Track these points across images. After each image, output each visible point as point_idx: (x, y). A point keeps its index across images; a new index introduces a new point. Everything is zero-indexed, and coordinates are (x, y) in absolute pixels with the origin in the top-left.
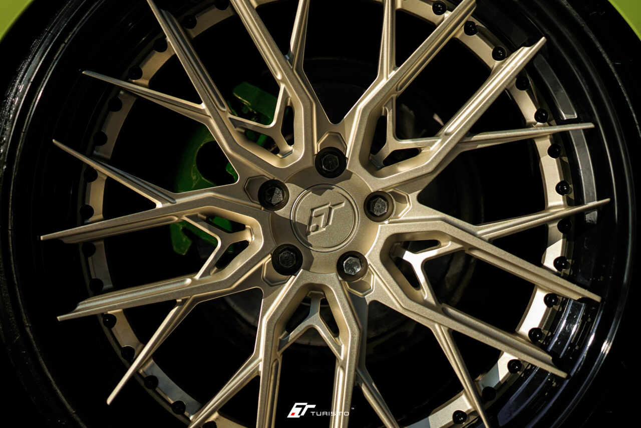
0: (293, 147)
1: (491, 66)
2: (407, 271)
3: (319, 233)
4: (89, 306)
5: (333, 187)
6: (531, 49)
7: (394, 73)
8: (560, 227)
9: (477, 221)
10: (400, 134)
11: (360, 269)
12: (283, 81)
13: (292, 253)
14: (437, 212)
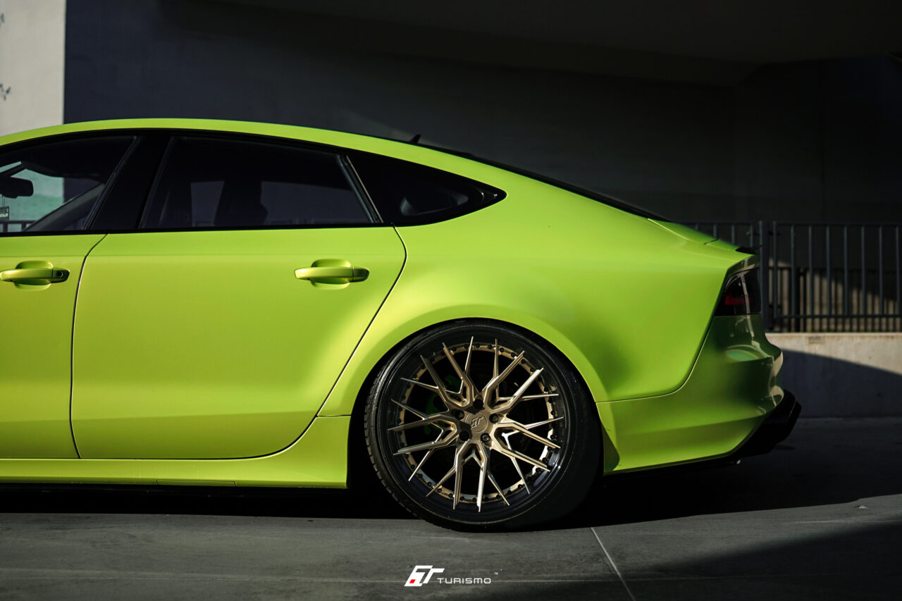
0: (466, 399)
1: (529, 374)
2: (503, 439)
3: (475, 427)
4: (401, 451)
5: (479, 412)
7: (498, 377)
8: (552, 425)
9: (525, 423)
10: (500, 396)
11: (488, 439)
12: (463, 379)
14: (513, 420)
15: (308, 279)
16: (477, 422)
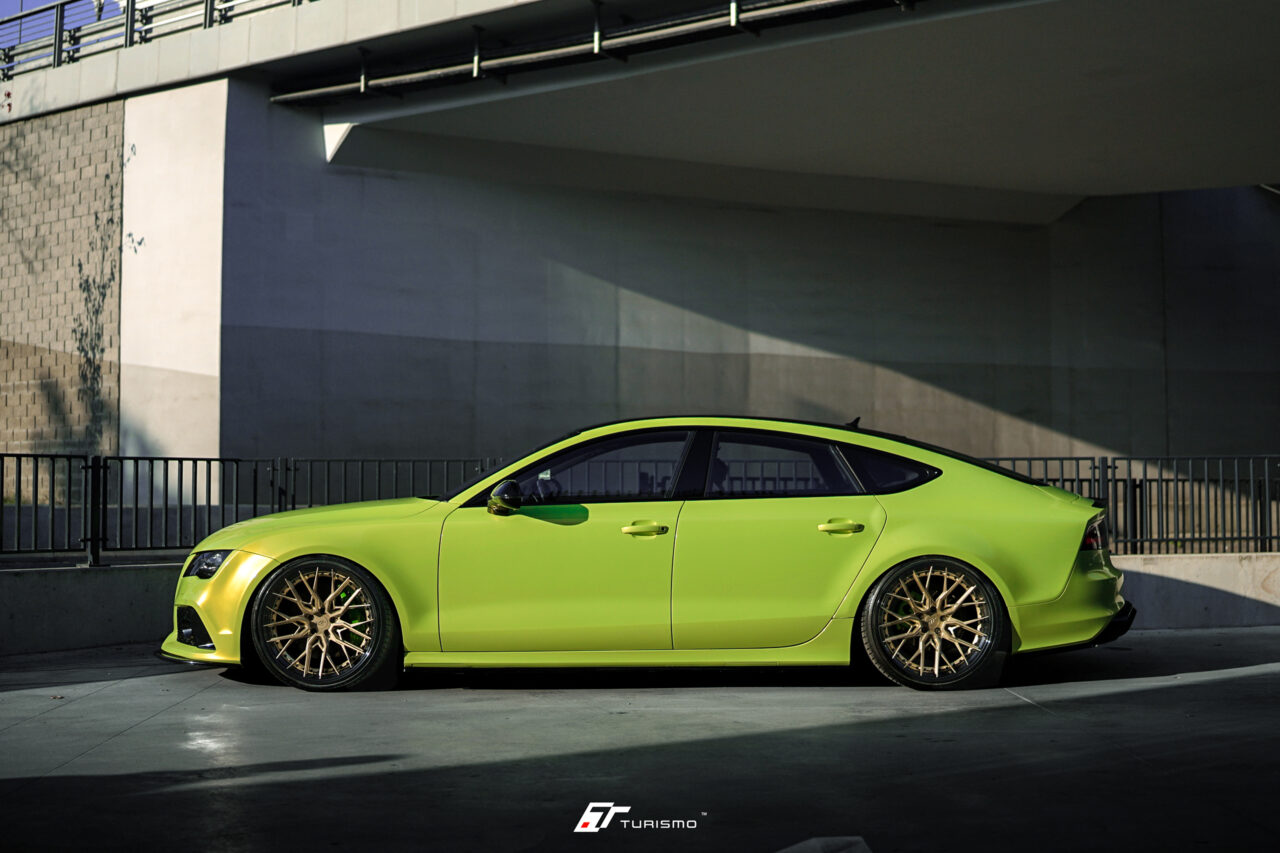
15: (827, 531)
16: (931, 621)
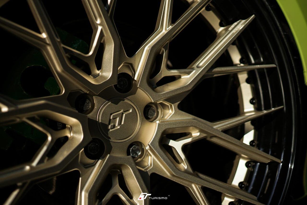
0: (101, 71)
1: (217, 31)
3: (115, 130)
5: (125, 99)
6: (246, 21)
7: (170, 27)
8: (252, 123)
11: (140, 153)
12: (100, 25)
13: (97, 144)
14: (191, 115)
